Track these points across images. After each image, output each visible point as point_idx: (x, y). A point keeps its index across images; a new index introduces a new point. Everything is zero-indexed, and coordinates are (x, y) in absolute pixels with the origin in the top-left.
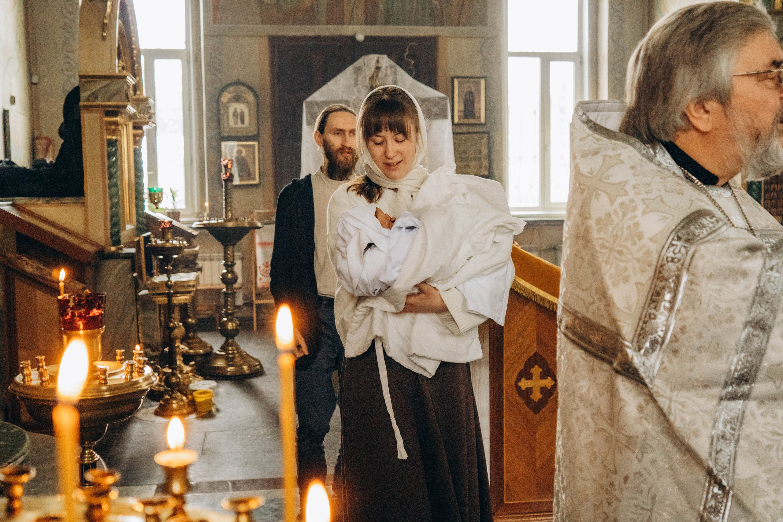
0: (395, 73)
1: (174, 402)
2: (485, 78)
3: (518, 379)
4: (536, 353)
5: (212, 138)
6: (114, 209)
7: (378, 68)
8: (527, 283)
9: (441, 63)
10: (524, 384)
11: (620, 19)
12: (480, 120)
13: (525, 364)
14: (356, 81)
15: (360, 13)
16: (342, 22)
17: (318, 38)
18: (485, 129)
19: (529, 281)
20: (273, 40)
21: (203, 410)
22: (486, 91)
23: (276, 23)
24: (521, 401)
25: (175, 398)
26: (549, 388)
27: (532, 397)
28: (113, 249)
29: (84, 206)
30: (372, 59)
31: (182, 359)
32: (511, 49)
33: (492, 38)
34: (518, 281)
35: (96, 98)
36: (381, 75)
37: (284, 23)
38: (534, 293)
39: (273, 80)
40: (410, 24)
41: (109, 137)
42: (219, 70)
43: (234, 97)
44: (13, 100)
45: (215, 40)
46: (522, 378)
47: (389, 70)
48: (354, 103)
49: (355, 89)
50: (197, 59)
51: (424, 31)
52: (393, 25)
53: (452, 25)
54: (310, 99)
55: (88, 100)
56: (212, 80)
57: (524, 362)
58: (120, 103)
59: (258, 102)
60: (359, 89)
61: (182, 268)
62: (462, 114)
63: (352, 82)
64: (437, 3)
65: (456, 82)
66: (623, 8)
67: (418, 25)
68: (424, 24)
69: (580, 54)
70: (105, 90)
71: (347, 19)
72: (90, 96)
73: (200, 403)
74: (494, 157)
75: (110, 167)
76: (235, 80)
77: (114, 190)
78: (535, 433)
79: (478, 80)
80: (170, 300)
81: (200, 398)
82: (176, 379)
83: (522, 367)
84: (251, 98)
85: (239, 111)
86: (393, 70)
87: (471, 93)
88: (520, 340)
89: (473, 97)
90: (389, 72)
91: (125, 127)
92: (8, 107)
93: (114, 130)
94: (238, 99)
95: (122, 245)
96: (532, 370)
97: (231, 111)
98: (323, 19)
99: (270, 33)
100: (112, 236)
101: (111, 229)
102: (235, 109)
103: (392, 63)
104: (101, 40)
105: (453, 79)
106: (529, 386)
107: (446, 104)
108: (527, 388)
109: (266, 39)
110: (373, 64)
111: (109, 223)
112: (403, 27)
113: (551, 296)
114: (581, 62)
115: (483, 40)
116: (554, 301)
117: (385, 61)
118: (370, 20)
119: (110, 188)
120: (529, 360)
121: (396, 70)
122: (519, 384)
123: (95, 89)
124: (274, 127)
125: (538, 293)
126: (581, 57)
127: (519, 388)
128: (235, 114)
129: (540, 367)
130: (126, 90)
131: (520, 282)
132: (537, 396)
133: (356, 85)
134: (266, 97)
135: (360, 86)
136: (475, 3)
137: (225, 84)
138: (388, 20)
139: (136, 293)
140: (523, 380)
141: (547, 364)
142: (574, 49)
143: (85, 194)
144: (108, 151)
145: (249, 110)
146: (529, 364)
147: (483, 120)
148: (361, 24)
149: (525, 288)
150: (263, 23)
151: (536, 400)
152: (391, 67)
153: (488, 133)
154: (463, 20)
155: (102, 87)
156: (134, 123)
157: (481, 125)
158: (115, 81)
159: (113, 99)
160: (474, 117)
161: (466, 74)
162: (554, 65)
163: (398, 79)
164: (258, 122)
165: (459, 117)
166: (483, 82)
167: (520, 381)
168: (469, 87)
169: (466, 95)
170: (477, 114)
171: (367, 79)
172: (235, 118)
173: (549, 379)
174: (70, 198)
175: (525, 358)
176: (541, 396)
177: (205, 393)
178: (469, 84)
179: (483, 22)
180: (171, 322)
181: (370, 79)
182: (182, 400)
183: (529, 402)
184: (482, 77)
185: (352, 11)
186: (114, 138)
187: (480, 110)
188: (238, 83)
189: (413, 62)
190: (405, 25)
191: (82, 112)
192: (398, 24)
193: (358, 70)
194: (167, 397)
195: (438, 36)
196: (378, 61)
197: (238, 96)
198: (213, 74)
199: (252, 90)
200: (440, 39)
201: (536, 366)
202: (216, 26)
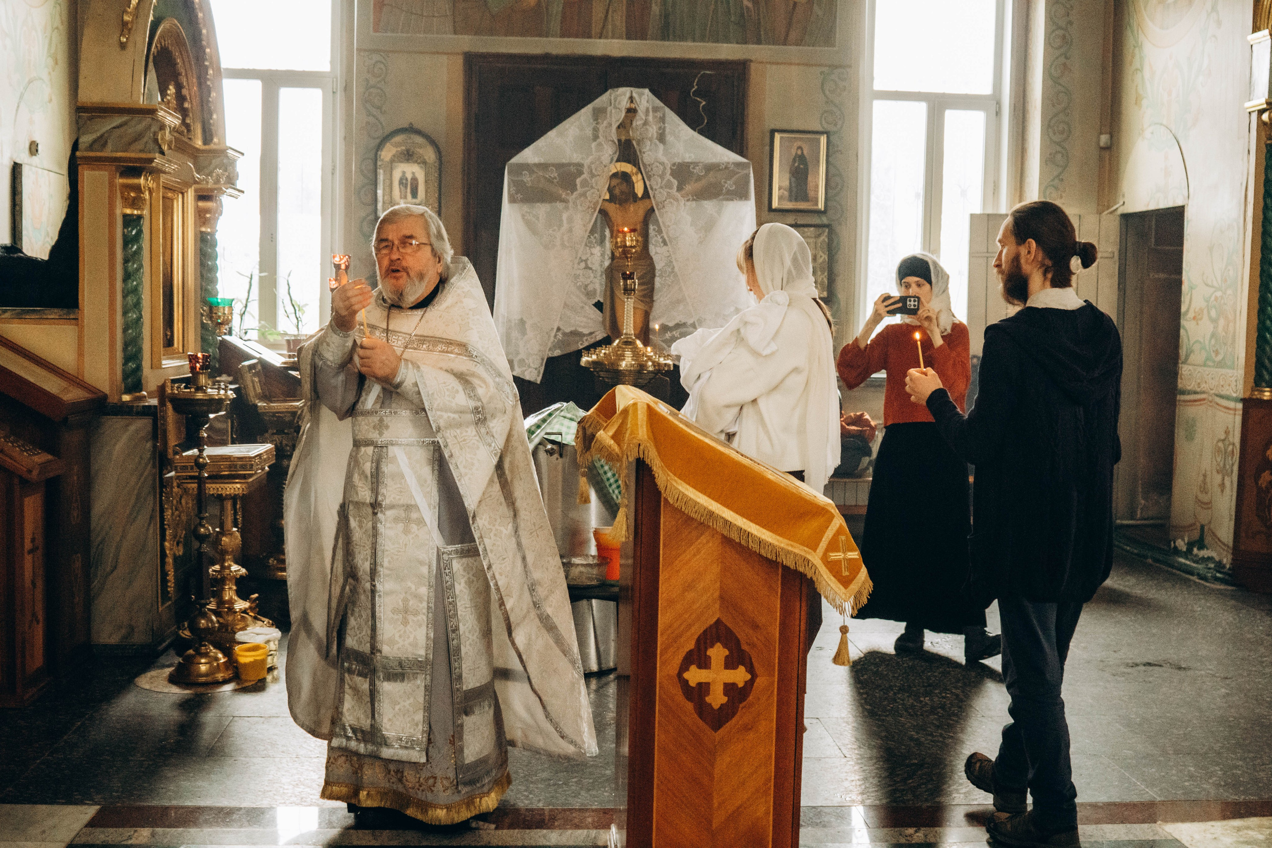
0: (663, 119)
1: (203, 661)
2: (827, 133)
3: (685, 666)
4: (718, 621)
5: (364, 218)
6: (130, 331)
7: (631, 112)
8: (701, 495)
9: (752, 108)
10: (694, 676)
11: (1066, 41)
12: (817, 205)
13: (698, 641)
14: (596, 130)
15: (618, 19)
16: (587, 34)
17: (546, 57)
18: (825, 220)
19: (703, 491)
20: (472, 61)
21: (251, 678)
22: (827, 156)
23: (478, 32)
24: (690, 706)
25: (206, 655)
26: (741, 685)
27: (708, 699)
28: (126, 398)
29: (77, 325)
30: (622, 96)
31: (234, 588)
32: (879, 85)
33: (840, 66)
34: (683, 490)
35: (104, 145)
36: (638, 122)
37: (492, 32)
38: (711, 514)
39: (467, 125)
40: (703, 39)
41: (128, 211)
42: (379, 108)
43: (402, 153)
44: (33, 148)
45: (376, 57)
46: (692, 663)
47: (651, 113)
48: (589, 167)
49: (594, 145)
50: (347, 88)
51: (727, 51)
52: (674, 40)
53: (775, 43)
54: (516, 160)
55: (91, 147)
56: (368, 123)
57: (696, 637)
58: (143, 155)
59: (441, 163)
60: (600, 144)
61: (273, 434)
62: (786, 193)
63: (589, 132)
64: (750, 5)
65: (777, 136)
66: (1070, 23)
67: (717, 41)
68: (727, 40)
69: (996, 99)
70: (118, 132)
71: (596, 29)
72: (95, 141)
73: (245, 665)
74: (840, 268)
75: (126, 261)
76: (406, 125)
77: (131, 299)
78: (712, 765)
79: (817, 136)
80: (201, 489)
81: (246, 656)
82: (207, 622)
83: (691, 645)
84: (430, 154)
85: (409, 176)
86: (659, 114)
87: (801, 158)
88: (690, 596)
89: (806, 165)
90: (650, 118)
91: (180, 196)
92: (23, 157)
93: (134, 199)
94: (408, 156)
95: (145, 393)
96: (711, 652)
97: (397, 175)
98: (555, 25)
99: (466, 49)
100: (126, 376)
101: (125, 364)
102: (404, 173)
103: (658, 103)
104: (118, 49)
105: (773, 132)
106: (704, 681)
107: (748, 176)
108: (700, 684)
109: (460, 61)
110: (625, 103)
111: (119, 355)
112: (690, 44)
113: (745, 520)
114: (998, 113)
115: (825, 69)
116: (749, 530)
117: (645, 98)
118: (635, 32)
119: (125, 297)
120: (705, 632)
121: (664, 115)
122: (686, 675)
123: (104, 130)
124: (467, 205)
125: (721, 513)
126: (999, 104)
127: (685, 683)
128: (403, 182)
129: (725, 646)
130: (155, 134)
131: (686, 492)
132: (717, 699)
133: (596, 137)
134: (456, 156)
135: (601, 139)
136: (816, 7)
137: (388, 130)
138: (666, 33)
139: (161, 474)
140: (693, 668)
141: (738, 642)
142: (986, 89)
143: (80, 306)
144: (124, 235)
145: (426, 175)
146: (706, 640)
147: (821, 206)
148: (621, 37)
149: (696, 503)
150: (455, 33)
151: (716, 705)
152: (656, 109)
153: (828, 226)
154: (793, 35)
155: (114, 128)
156: (196, 191)
157: (818, 212)
158: (137, 117)
159: (133, 147)
160: (805, 198)
161: (795, 125)
162: (951, 116)
163: (667, 130)
164: (440, 195)
165: (781, 198)
166: (823, 139)
167: (688, 670)
168: (800, 148)
169: (794, 160)
170: (811, 194)
171: (615, 126)
172: (403, 188)
173: (742, 668)
174: (56, 310)
175: (697, 630)
176: (725, 699)
177: (256, 648)
178: (799, 143)
179: (827, 36)
180: (203, 526)
181: (619, 127)
182: (217, 659)
183: (703, 709)
184: (822, 133)
185: (606, 16)
186: (135, 212)
187: (817, 186)
188: (411, 130)
189: (704, 103)
190: (694, 40)
191: (80, 168)
192: (682, 38)
193: (598, 114)
194: (191, 652)
195: (751, 61)
196: (631, 99)
197: (408, 151)
198: (369, 114)
199: (433, 142)
200: (753, 66)
201: (719, 644)
202: (378, 34)
